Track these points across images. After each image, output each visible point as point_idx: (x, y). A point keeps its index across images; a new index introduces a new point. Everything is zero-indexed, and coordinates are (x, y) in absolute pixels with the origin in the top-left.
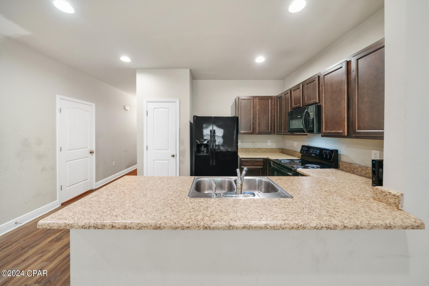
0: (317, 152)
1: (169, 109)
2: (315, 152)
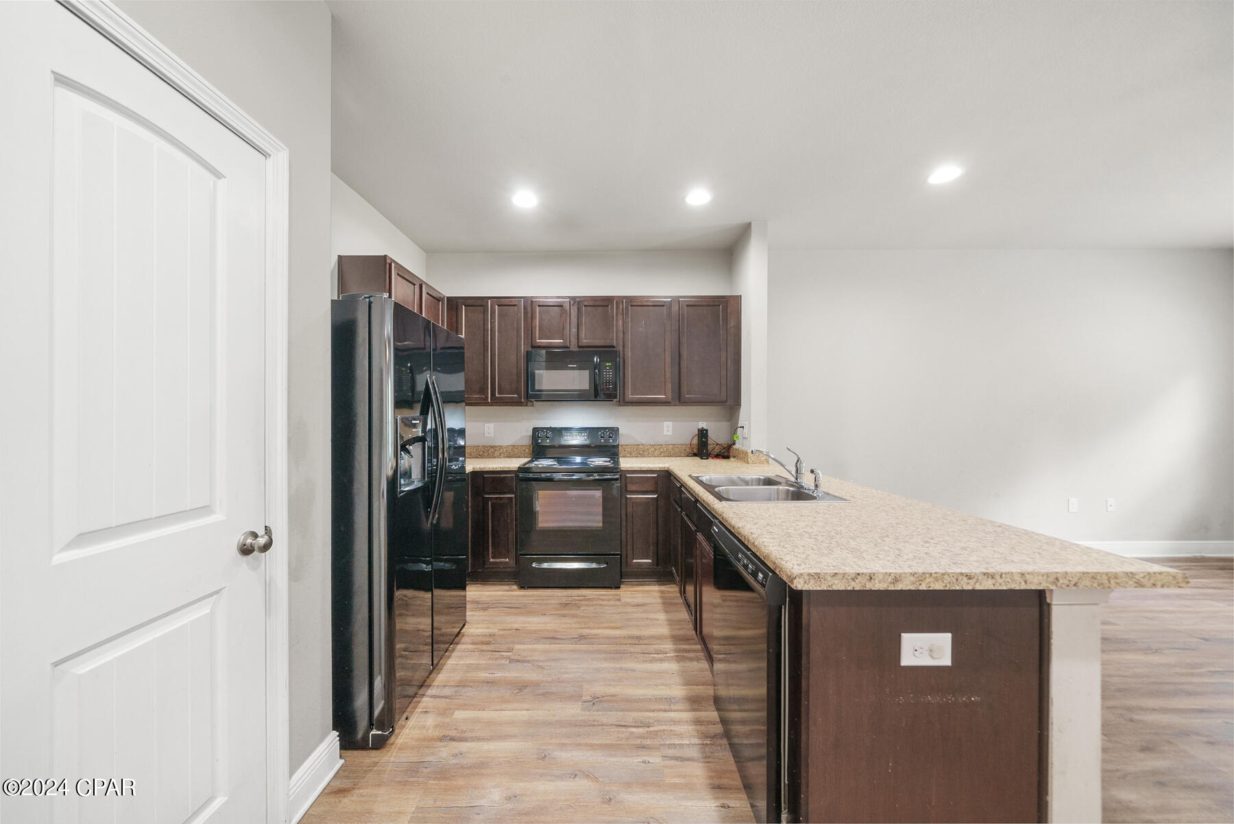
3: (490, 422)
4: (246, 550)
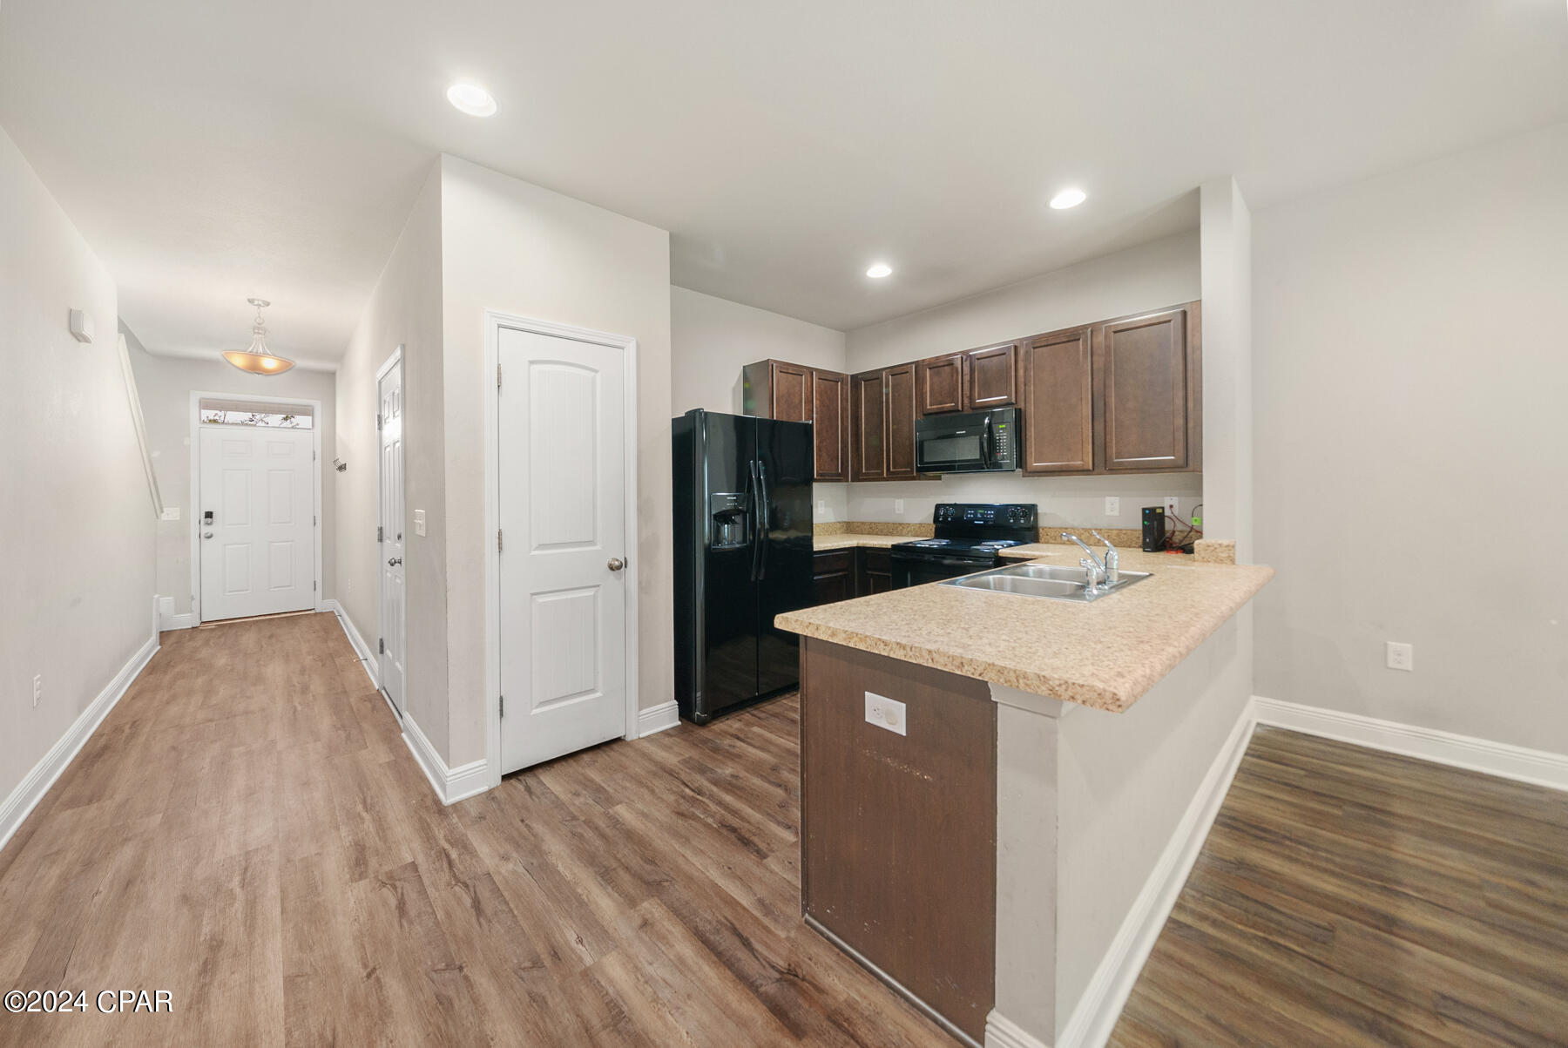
0: (988, 514)
1: (596, 371)
2: (981, 514)
3: (900, 497)
4: (612, 568)
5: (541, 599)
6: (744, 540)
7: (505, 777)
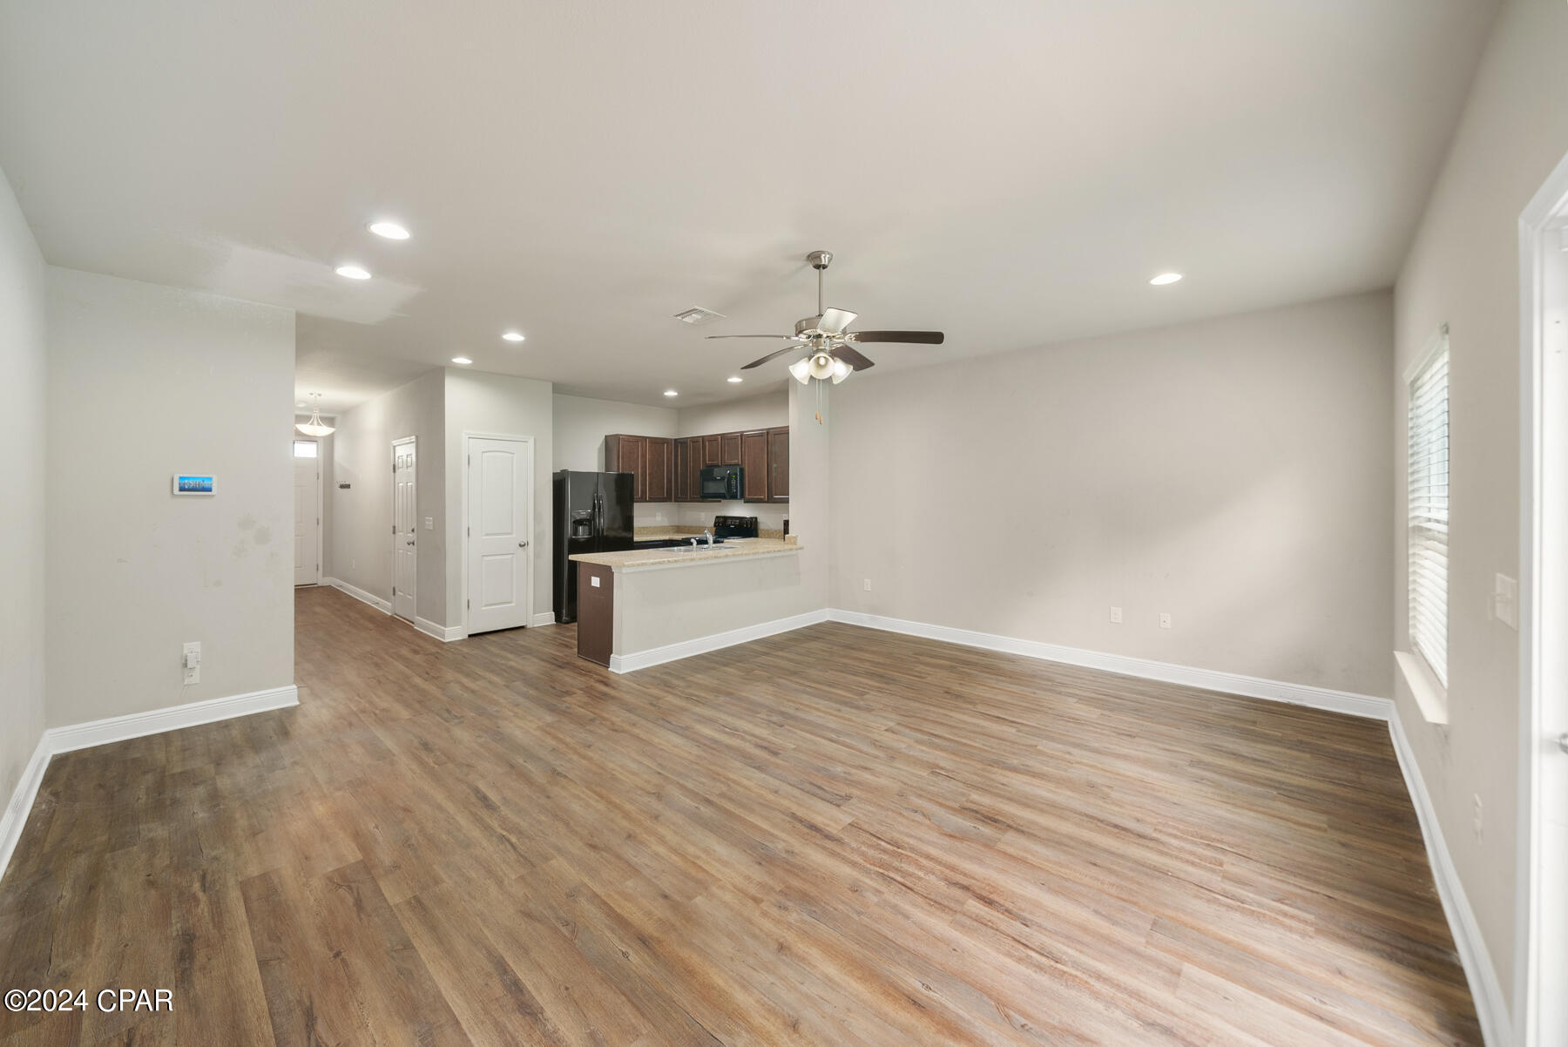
1: (514, 454)
3: (702, 511)
5: (486, 558)
6: (590, 534)
7: (470, 636)
